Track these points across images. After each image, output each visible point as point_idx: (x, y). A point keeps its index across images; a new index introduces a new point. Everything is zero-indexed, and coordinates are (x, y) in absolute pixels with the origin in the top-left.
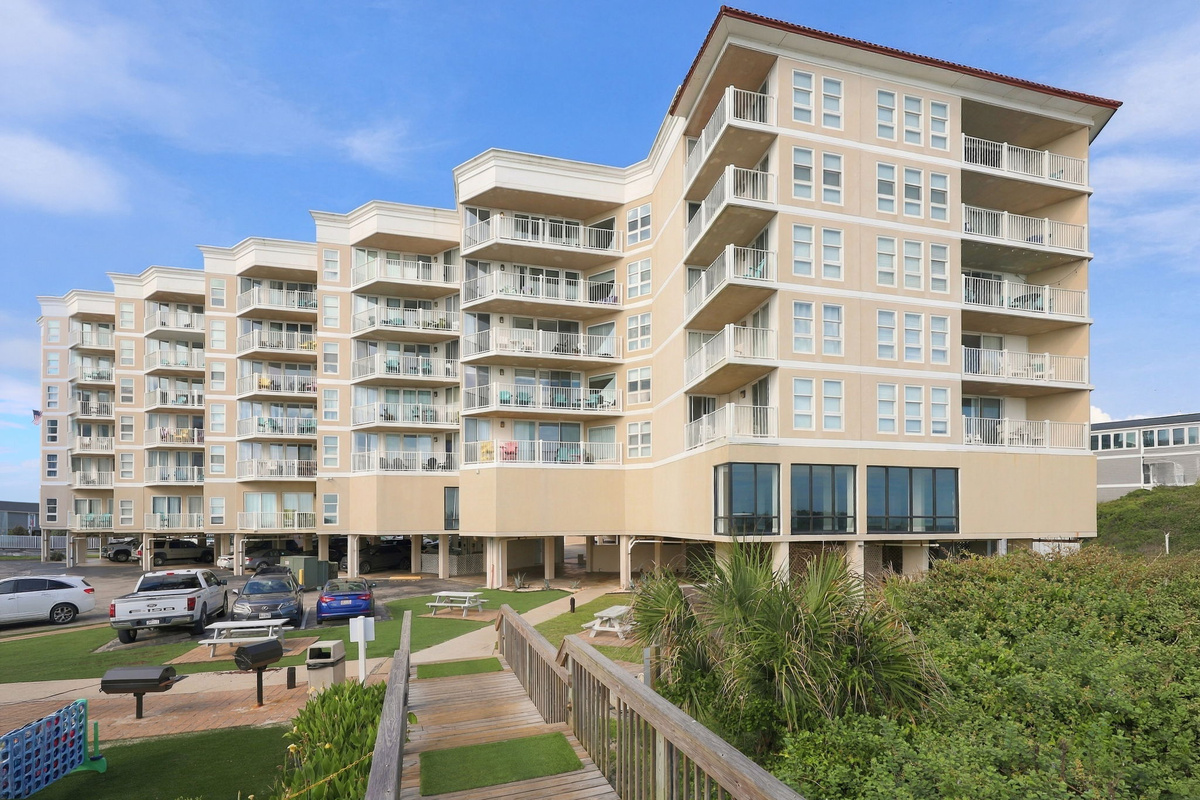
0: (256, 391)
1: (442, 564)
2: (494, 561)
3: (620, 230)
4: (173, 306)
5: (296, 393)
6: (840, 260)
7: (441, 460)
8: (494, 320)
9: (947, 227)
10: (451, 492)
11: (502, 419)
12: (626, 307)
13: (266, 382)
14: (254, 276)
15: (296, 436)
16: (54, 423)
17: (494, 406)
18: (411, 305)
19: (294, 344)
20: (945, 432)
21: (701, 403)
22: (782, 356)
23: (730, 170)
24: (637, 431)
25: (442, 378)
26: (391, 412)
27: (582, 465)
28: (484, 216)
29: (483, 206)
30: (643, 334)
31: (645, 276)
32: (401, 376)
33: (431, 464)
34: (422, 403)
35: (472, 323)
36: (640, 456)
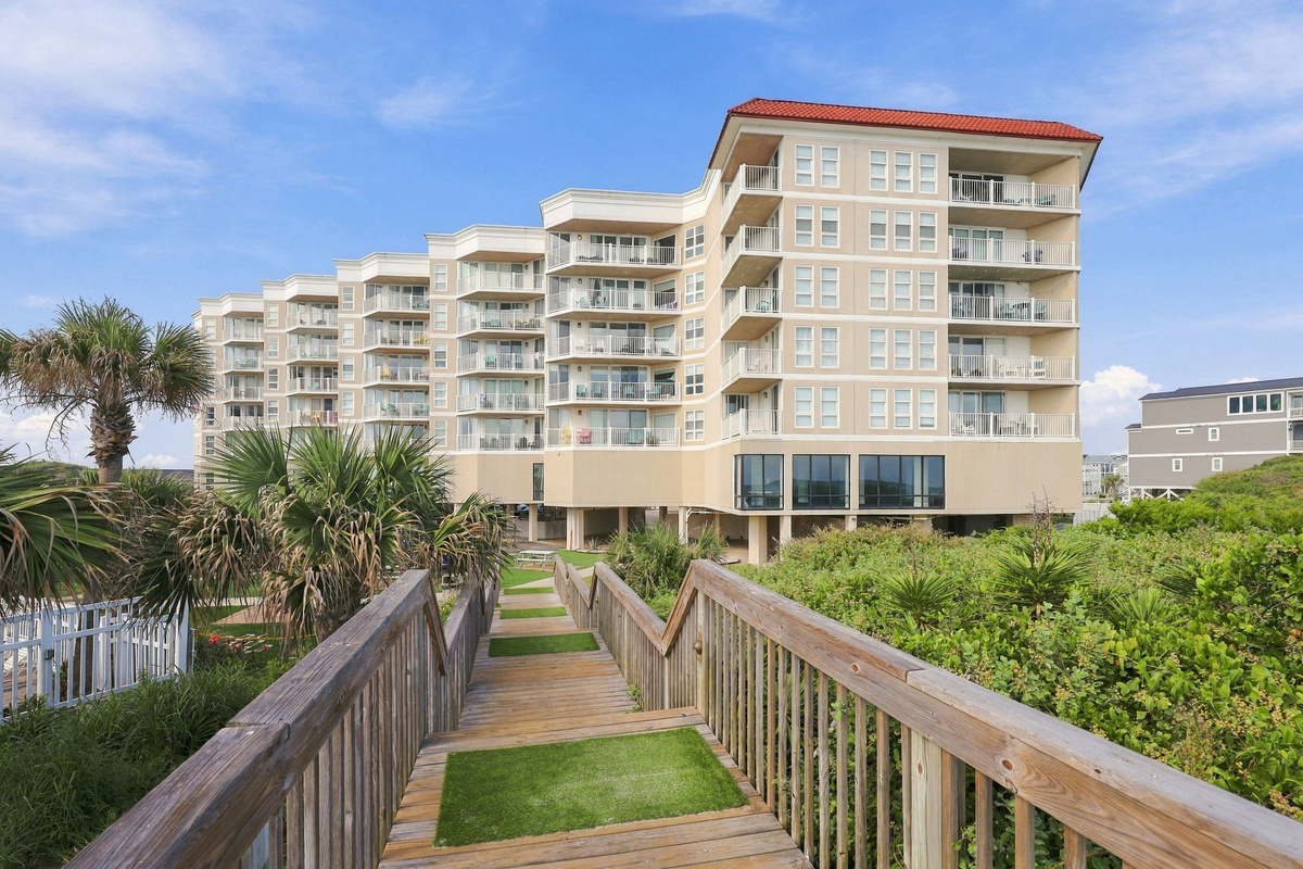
0: (379, 382)
1: (532, 529)
2: (574, 527)
3: (680, 247)
4: (308, 306)
5: (411, 382)
6: (836, 291)
7: (531, 439)
8: (573, 327)
9: (935, 256)
10: (538, 469)
11: (579, 409)
12: (684, 312)
13: (387, 372)
14: (376, 283)
15: (412, 419)
16: (212, 410)
17: (572, 399)
18: (505, 307)
19: (410, 339)
20: (932, 426)
21: (736, 399)
22: (785, 371)
23: (743, 229)
24: (692, 418)
25: (532, 371)
26: (490, 399)
27: (645, 447)
28: (566, 238)
29: (565, 231)
30: (698, 335)
31: (699, 286)
32: (498, 370)
33: (523, 444)
34: (514, 392)
35: (555, 328)
36: (694, 440)
